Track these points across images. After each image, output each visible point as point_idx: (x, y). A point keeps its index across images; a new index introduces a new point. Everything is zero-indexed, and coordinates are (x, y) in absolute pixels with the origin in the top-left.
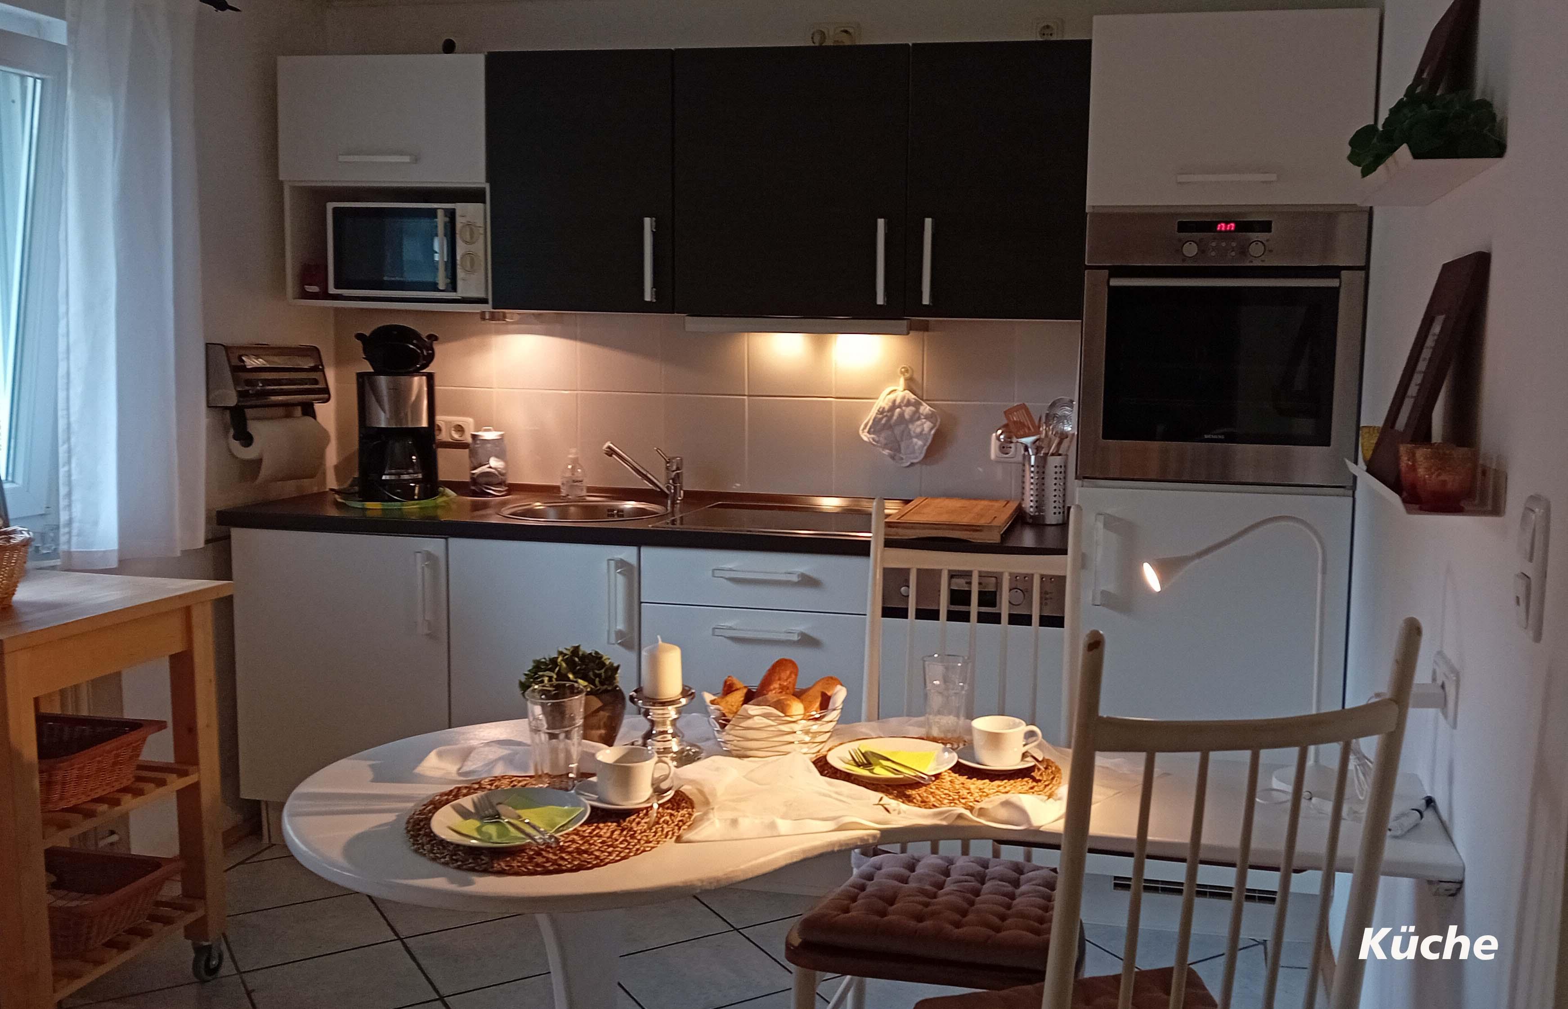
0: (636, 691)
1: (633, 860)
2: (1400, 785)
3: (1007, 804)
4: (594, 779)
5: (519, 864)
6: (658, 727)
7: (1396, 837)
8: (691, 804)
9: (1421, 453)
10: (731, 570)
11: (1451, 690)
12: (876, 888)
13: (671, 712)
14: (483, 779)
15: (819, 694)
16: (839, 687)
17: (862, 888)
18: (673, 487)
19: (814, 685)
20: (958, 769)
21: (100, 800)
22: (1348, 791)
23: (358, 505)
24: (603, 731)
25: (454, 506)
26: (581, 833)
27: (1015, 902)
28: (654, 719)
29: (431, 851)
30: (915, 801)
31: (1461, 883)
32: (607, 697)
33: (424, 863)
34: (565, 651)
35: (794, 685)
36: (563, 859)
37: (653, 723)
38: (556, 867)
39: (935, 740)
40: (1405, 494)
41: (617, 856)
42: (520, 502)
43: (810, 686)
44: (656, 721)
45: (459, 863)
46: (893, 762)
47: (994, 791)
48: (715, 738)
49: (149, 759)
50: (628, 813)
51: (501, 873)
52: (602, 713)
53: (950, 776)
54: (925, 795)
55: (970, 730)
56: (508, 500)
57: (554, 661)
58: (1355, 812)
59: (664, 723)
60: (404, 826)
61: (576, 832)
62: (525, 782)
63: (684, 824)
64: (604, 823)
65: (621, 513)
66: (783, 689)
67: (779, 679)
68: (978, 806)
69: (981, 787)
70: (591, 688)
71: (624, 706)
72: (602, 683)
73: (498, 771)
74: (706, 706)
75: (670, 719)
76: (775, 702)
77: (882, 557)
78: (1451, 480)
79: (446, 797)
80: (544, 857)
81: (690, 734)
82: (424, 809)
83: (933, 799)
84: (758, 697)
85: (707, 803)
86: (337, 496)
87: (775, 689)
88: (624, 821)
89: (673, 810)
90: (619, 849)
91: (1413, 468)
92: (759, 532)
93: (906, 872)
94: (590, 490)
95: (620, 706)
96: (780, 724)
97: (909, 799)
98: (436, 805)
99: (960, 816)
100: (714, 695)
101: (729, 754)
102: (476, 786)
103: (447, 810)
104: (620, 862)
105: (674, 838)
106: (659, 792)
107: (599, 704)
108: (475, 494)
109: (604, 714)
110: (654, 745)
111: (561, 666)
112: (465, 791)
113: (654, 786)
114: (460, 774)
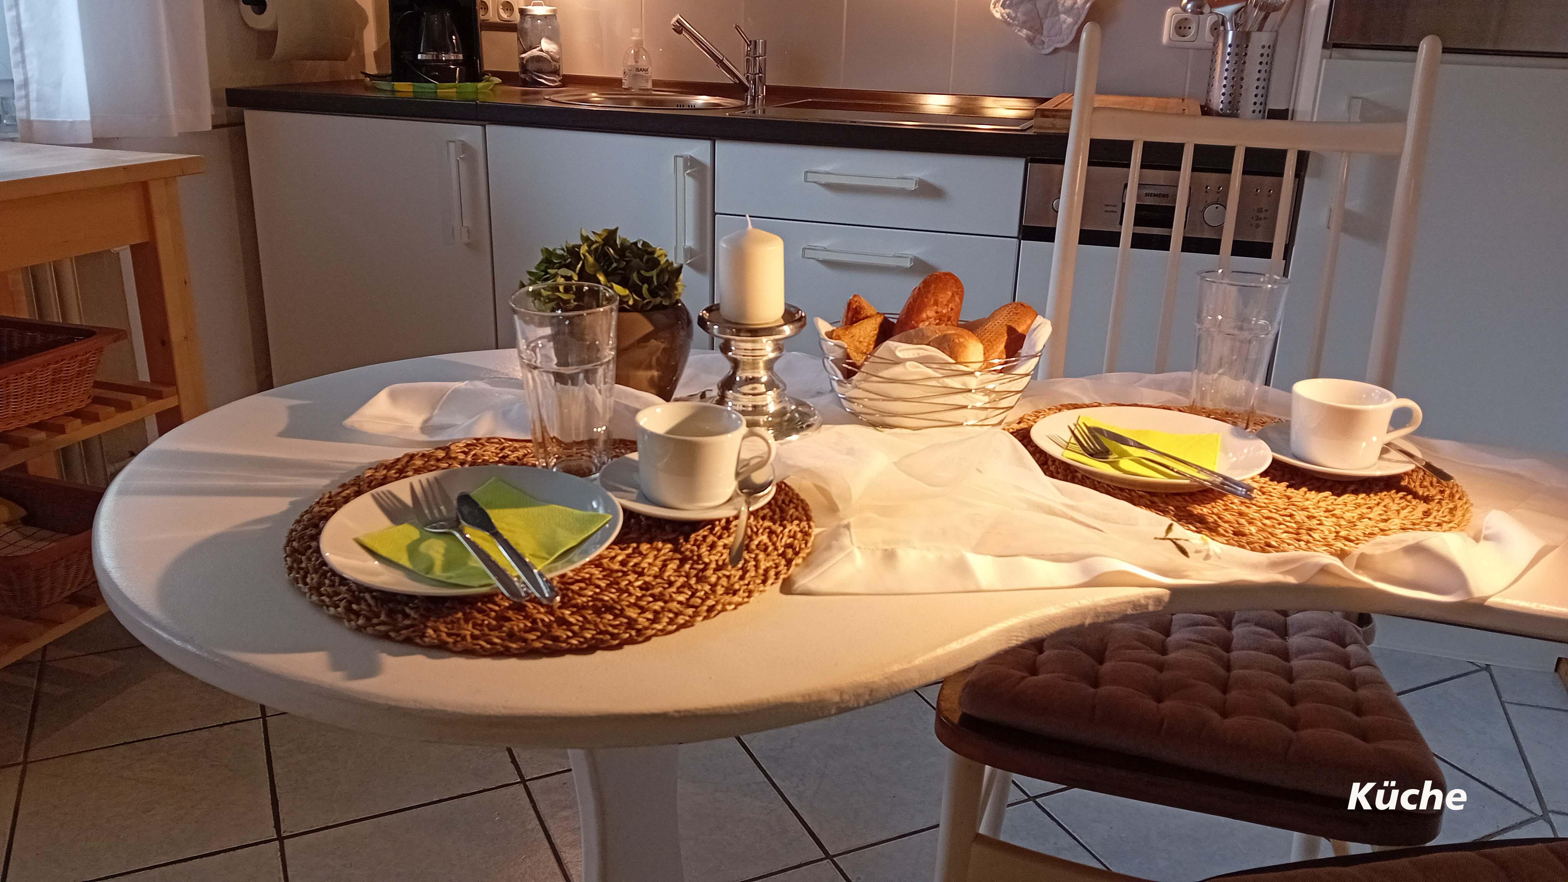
0: (709, 310)
1: (700, 624)
4: (634, 456)
5: (478, 632)
6: (744, 370)
8: (805, 511)
10: (828, 174)
13: (766, 347)
14: (454, 442)
15: (1006, 329)
16: (1038, 320)
18: (754, 77)
19: (993, 316)
20: (1281, 473)
23: (390, 86)
24: (656, 373)
26: (607, 563)
27: (1295, 667)
28: (738, 357)
30: (1219, 530)
32: (659, 316)
34: (593, 237)
35: (958, 313)
37: (736, 364)
38: (549, 642)
41: (671, 621)
42: (574, 92)
43: (986, 316)
44: (741, 360)
45: (361, 621)
48: (834, 392)
49: (108, 374)
50: (695, 525)
52: (653, 342)
53: (1271, 487)
55: (1288, 402)
57: (573, 252)
59: (754, 366)
60: (291, 526)
61: (597, 563)
62: (522, 452)
63: (796, 553)
64: (650, 542)
65: (691, 107)
66: (940, 318)
67: (936, 303)
68: (1356, 550)
70: (636, 301)
71: (689, 335)
72: (653, 293)
74: (820, 340)
75: (765, 358)
76: (935, 338)
80: (527, 618)
81: (795, 384)
84: (905, 330)
85: (832, 508)
86: (368, 79)
87: (928, 318)
88: (687, 540)
89: (775, 522)
90: (672, 605)
94: (657, 82)
95: (682, 333)
96: (947, 377)
98: (362, 486)
100: (832, 323)
101: (855, 418)
104: (677, 634)
105: (779, 584)
106: (751, 490)
107: (649, 328)
108: (525, 83)
109: (657, 345)
110: (738, 400)
111: (585, 260)
112: (419, 463)
113: (741, 478)
114: (426, 428)
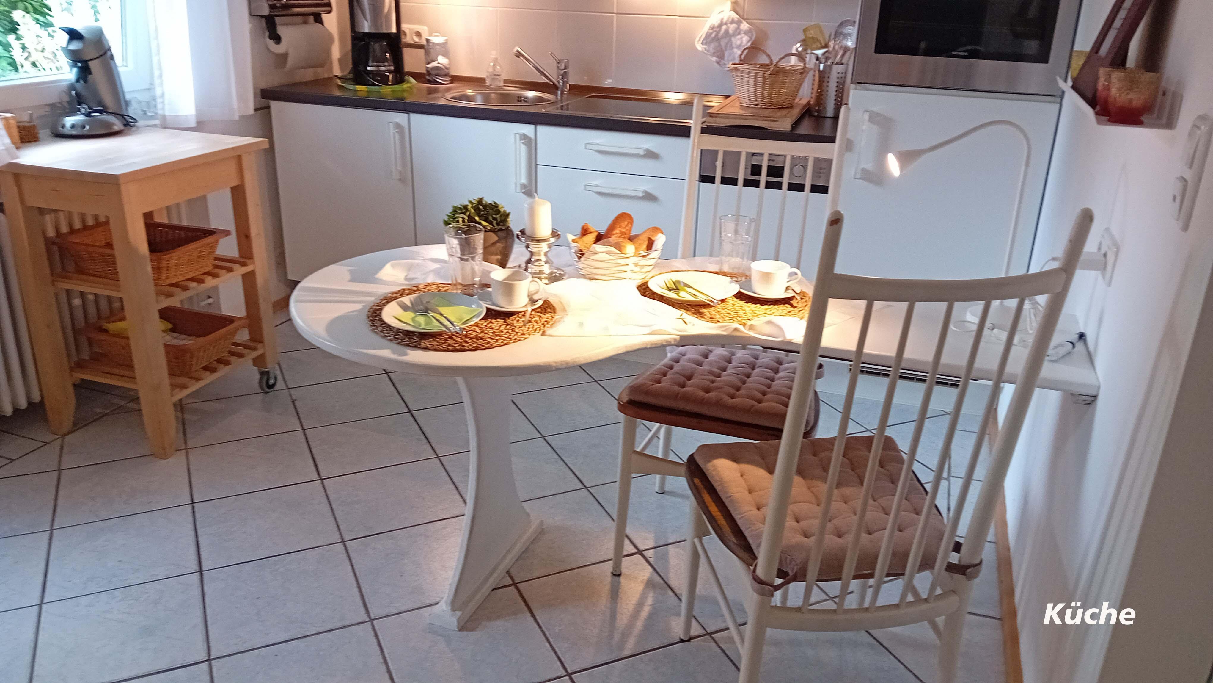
0: (520, 231)
1: (512, 345)
2: (1062, 323)
3: (769, 322)
4: (489, 289)
5: (438, 344)
6: (535, 256)
7: (1051, 361)
8: (554, 310)
9: (1117, 76)
10: (598, 144)
11: (1111, 258)
12: (681, 368)
13: (544, 247)
14: (420, 284)
15: (646, 239)
16: (660, 235)
17: (671, 368)
18: (562, 82)
19: (644, 232)
20: (740, 296)
21: (192, 279)
22: (1020, 326)
23: (352, 87)
24: (499, 257)
25: (415, 90)
26: (480, 325)
27: (774, 383)
28: (532, 251)
29: (382, 332)
30: (705, 317)
31: (1095, 397)
32: (501, 234)
33: (376, 338)
34: (474, 201)
35: (630, 231)
36: (466, 342)
37: (532, 253)
38: (462, 347)
39: (725, 274)
40: (1098, 108)
41: (502, 342)
42: (458, 89)
43: (640, 233)
44: (534, 252)
45: (400, 341)
46: (694, 289)
47: (763, 312)
48: (575, 265)
49: (221, 254)
50: (512, 314)
51: (426, 349)
52: (498, 244)
53: (733, 301)
54: (714, 313)
55: (750, 269)
56: (451, 87)
57: (466, 207)
58: (1024, 341)
59: (539, 254)
60: (366, 313)
61: (476, 325)
62: (447, 288)
63: (548, 323)
64: (495, 319)
65: (526, 99)
66: (622, 233)
67: (620, 227)
68: (749, 323)
69: (754, 309)
70: (491, 228)
71: (513, 241)
72: (498, 224)
73: (430, 280)
74: (569, 244)
75: (544, 251)
76: (615, 243)
77: (698, 142)
78: (1136, 98)
79: (395, 295)
80: (454, 340)
81: (557, 262)
82: (380, 302)
83: (718, 316)
84: (605, 239)
85: (564, 310)
86: (338, 81)
87: (617, 233)
88: (509, 319)
89: (541, 313)
90: (503, 338)
91: (1108, 88)
92: (621, 118)
93: (701, 358)
94: (506, 81)
95: (510, 240)
96: (618, 259)
97: (701, 315)
98: (388, 300)
99: (736, 329)
100: (575, 236)
101: (583, 276)
102: (415, 289)
103: (393, 304)
104: (504, 347)
105: (541, 333)
106: (533, 301)
107: (496, 238)
108: (429, 82)
109: (500, 245)
110: (532, 268)
111: (470, 211)
112: (407, 292)
113: (530, 297)
114: (406, 279)
